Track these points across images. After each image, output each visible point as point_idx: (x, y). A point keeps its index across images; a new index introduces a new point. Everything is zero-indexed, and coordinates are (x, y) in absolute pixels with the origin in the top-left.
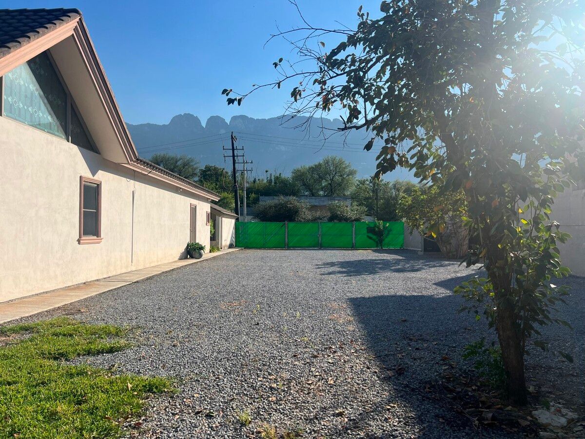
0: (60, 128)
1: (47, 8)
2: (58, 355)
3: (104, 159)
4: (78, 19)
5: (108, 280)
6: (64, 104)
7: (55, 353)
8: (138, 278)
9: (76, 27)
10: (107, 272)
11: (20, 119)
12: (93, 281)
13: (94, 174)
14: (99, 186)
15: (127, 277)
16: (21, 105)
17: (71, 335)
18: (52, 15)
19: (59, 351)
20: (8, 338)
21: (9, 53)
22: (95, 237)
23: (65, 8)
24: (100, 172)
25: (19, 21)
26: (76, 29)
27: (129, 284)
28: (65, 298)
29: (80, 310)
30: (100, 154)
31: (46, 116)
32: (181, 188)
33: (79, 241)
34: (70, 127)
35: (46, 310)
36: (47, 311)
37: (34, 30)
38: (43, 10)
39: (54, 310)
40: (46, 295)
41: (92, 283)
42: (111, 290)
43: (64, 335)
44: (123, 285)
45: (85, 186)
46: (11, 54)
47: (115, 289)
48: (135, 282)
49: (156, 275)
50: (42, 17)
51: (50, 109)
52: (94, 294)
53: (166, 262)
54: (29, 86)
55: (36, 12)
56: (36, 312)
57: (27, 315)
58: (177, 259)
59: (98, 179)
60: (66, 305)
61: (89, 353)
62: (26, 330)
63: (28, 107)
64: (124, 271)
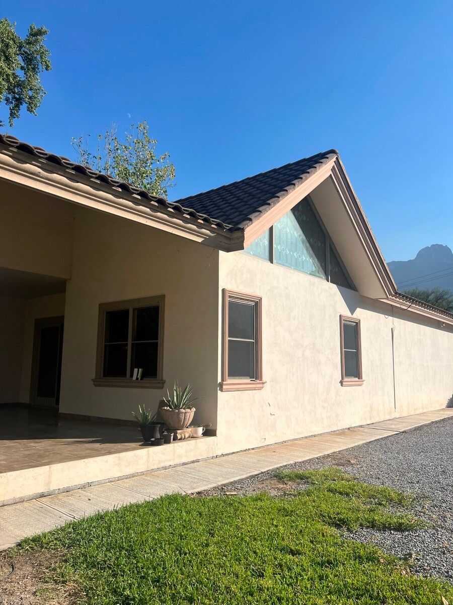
0: (321, 269)
1: (307, 157)
2: (339, 521)
3: (361, 296)
4: (334, 159)
5: (372, 426)
6: (323, 245)
7: (335, 518)
8: (405, 427)
9: (333, 167)
10: (371, 418)
11: (288, 265)
12: (357, 427)
13: (352, 312)
14: (357, 324)
15: (391, 424)
16: (288, 252)
17: (347, 495)
18: (313, 161)
19: (340, 516)
20: (285, 486)
21: (279, 202)
22: (357, 379)
23: (323, 151)
24: (358, 309)
25: (285, 175)
26: (333, 169)
27: (397, 434)
28: (333, 445)
29: (349, 461)
30: (357, 291)
31: (308, 260)
32: (443, 323)
33: (341, 382)
34: (329, 267)
35: (316, 456)
36: (317, 458)
37: (297, 177)
38: (304, 160)
39: (324, 457)
40: (313, 438)
41: (356, 429)
42: (378, 440)
43: (340, 493)
44: (390, 435)
45: (345, 325)
46: (280, 203)
47: (382, 439)
48: (403, 432)
49: (425, 425)
50: (303, 166)
51: (311, 252)
52: (361, 443)
53: (432, 409)
54: (294, 233)
55: (297, 163)
56: (308, 458)
57: (300, 460)
58: (444, 406)
59: (357, 318)
60: (334, 452)
61: (373, 525)
62: (302, 479)
63: (293, 253)
64: (388, 417)
